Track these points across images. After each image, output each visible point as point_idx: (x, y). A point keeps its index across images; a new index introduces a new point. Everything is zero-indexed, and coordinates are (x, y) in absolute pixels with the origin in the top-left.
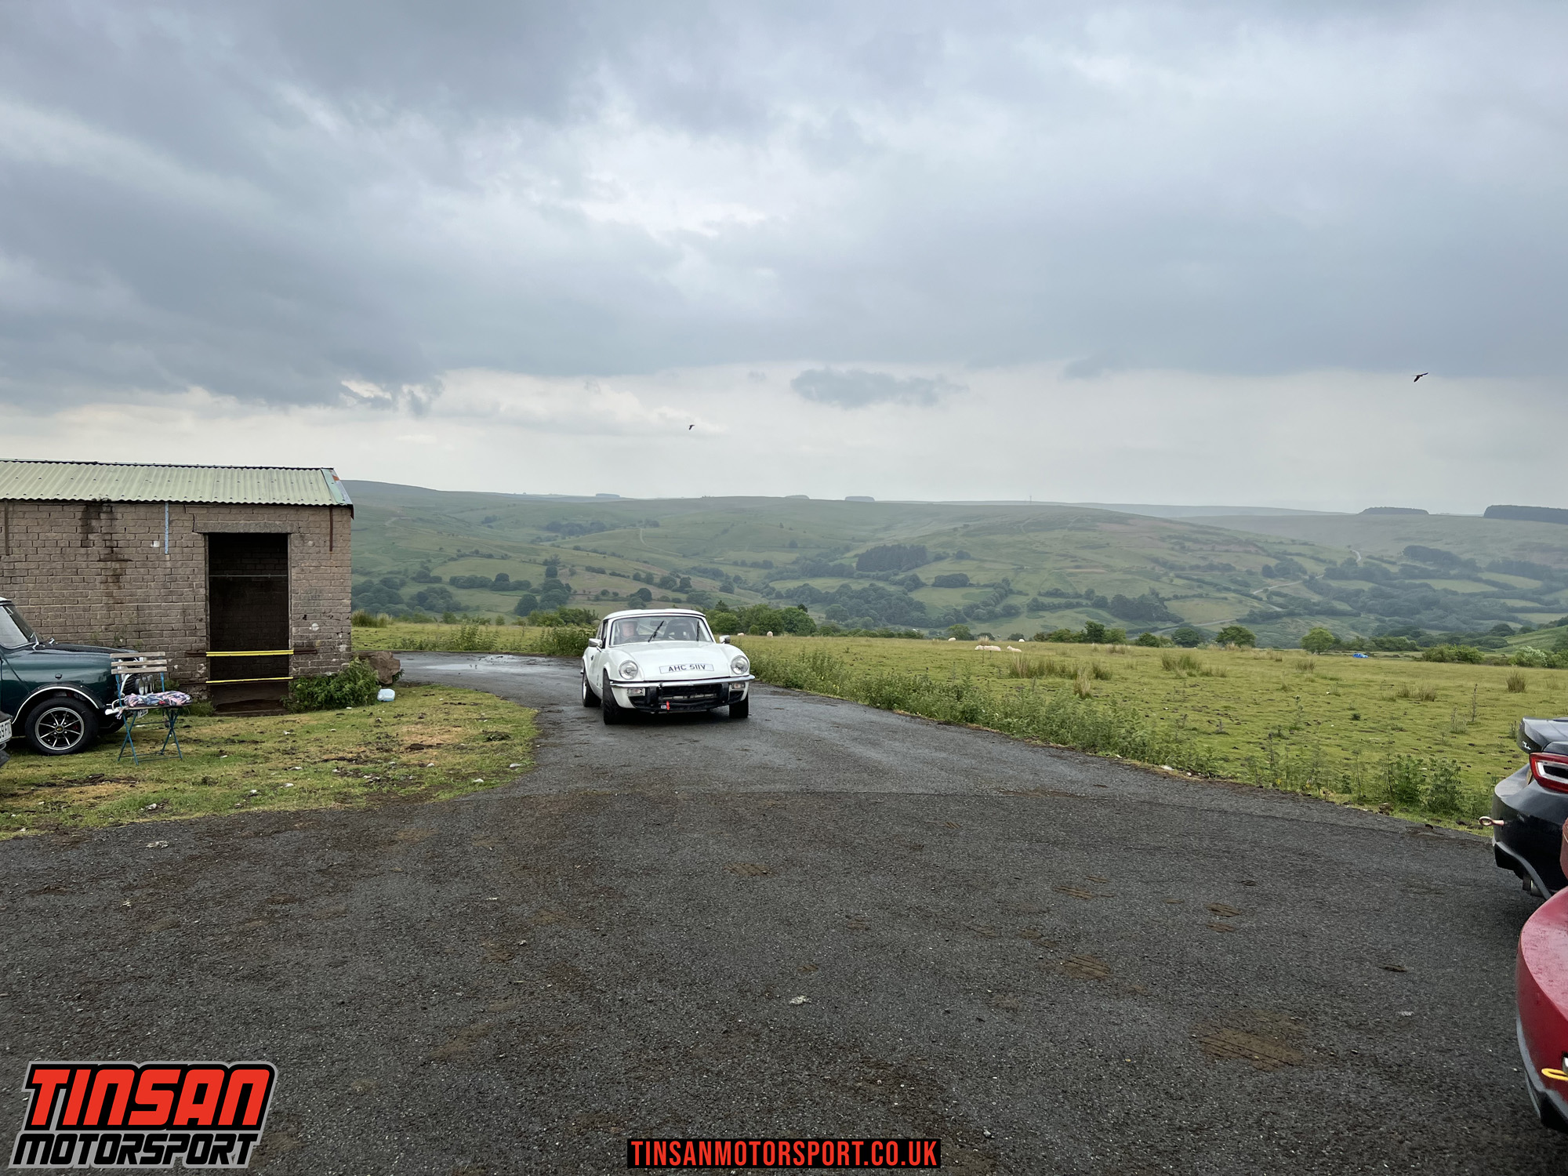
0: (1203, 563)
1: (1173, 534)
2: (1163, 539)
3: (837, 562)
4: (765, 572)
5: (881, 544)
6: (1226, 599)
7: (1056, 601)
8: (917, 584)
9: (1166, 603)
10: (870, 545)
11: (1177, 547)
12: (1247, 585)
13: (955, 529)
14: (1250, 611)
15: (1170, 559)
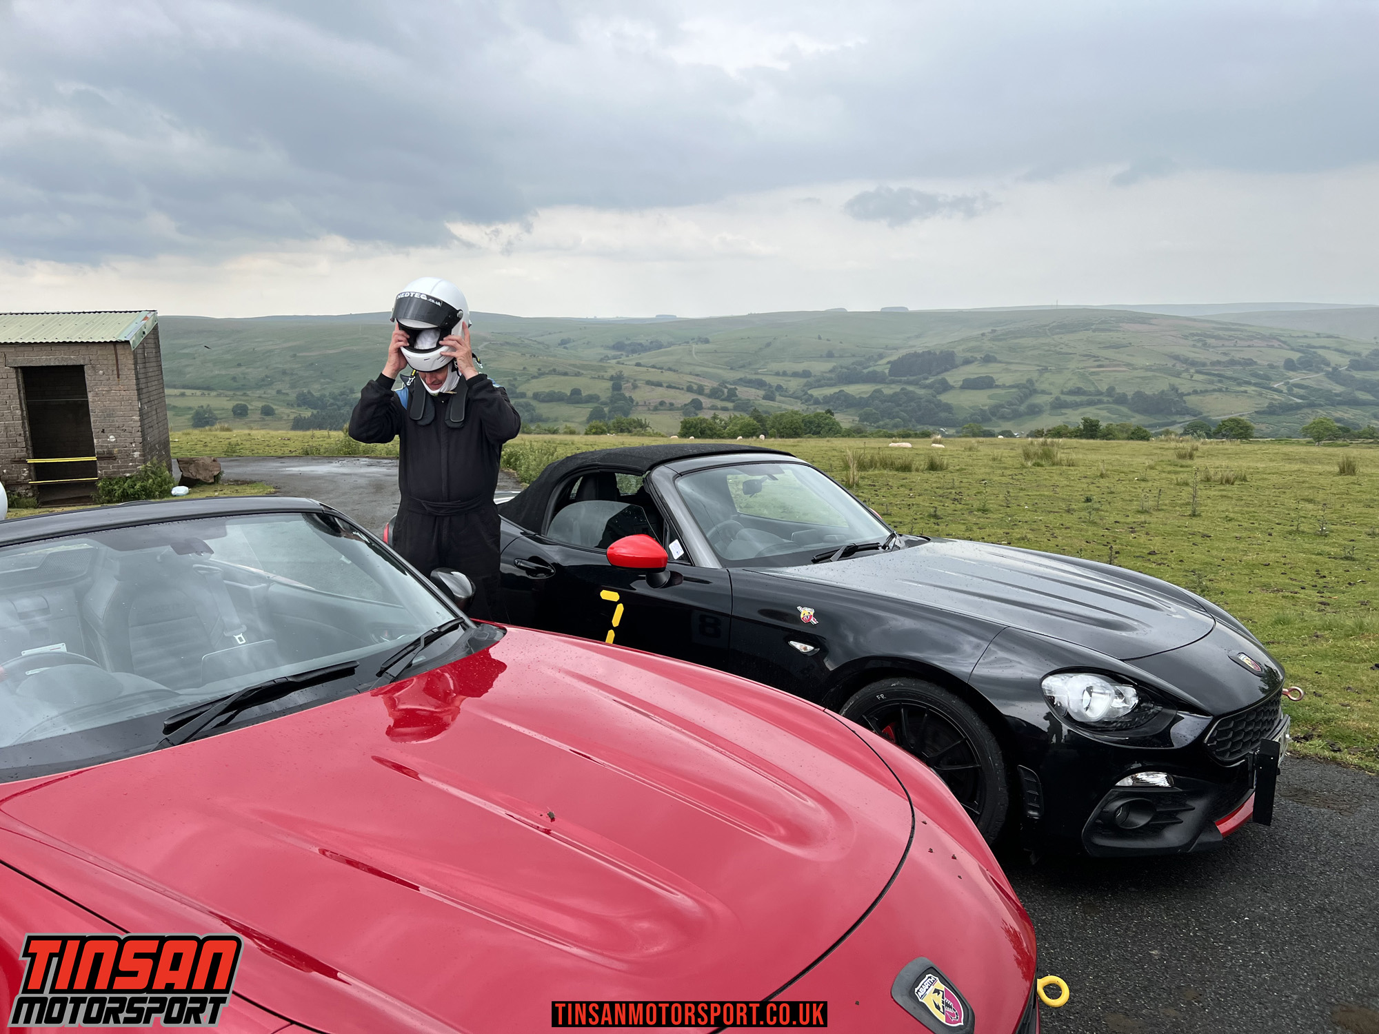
0: (1224, 359)
1: (1195, 332)
2: (1185, 337)
3: (871, 369)
4: (803, 381)
5: (912, 350)
6: (1246, 392)
7: (1078, 399)
8: (946, 387)
9: (1185, 398)
10: (903, 352)
11: (1200, 344)
12: (1268, 378)
13: (983, 335)
14: (1270, 403)
15: (1192, 355)
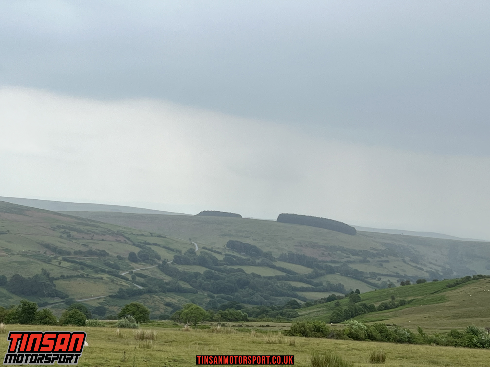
0: (84, 249)
1: (61, 224)
6: (102, 278)
9: (55, 282)
11: (65, 236)
12: (118, 268)
14: (120, 289)
15: (59, 245)
